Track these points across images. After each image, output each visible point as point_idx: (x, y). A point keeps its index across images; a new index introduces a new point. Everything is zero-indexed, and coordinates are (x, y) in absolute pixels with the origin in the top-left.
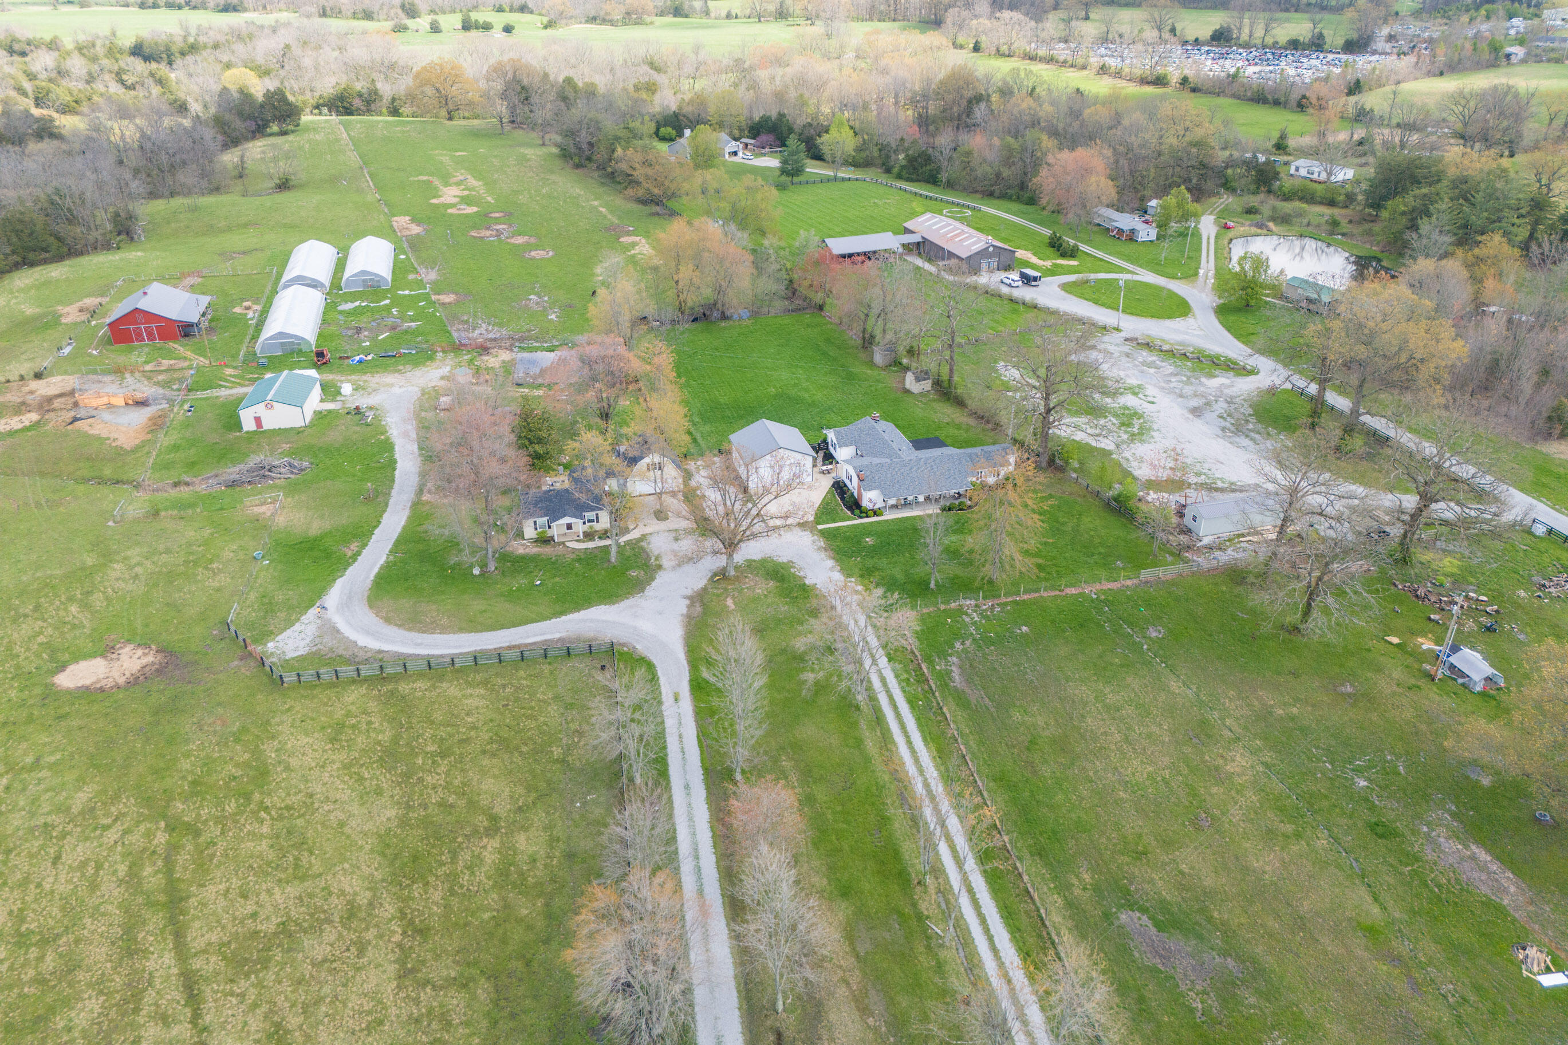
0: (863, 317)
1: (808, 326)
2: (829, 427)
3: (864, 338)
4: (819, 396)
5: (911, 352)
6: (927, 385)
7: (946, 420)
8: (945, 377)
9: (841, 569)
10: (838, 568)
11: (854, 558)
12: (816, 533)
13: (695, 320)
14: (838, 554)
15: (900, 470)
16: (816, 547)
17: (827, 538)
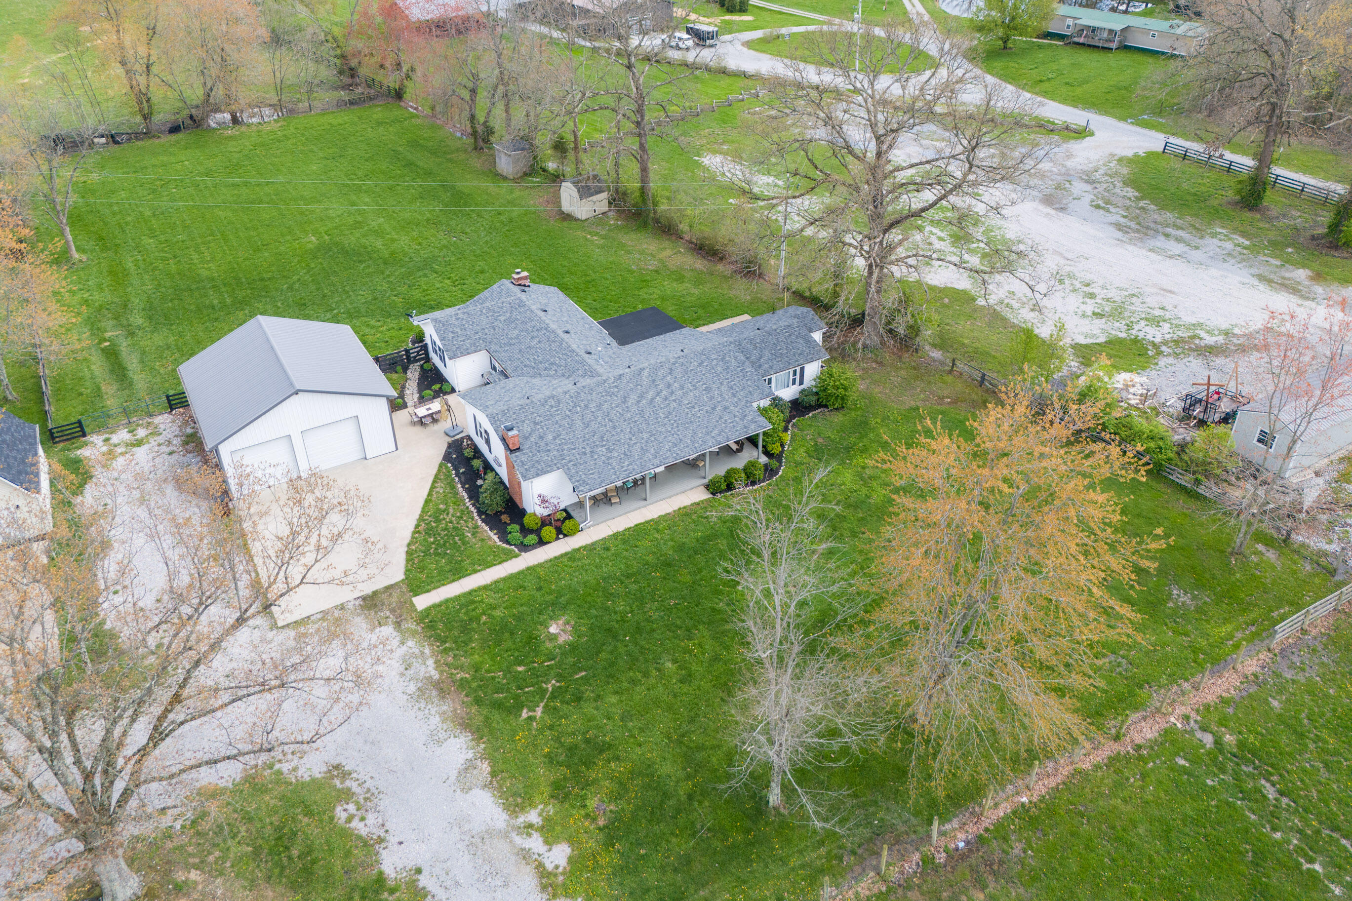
0: (466, 95)
1: (379, 123)
2: (426, 307)
3: (474, 134)
4: (403, 242)
5: (560, 147)
6: (600, 202)
7: (653, 264)
8: (632, 184)
9: (493, 774)
10: (485, 767)
11: (525, 714)
12: (411, 625)
13: (175, 129)
14: (478, 702)
15: (599, 407)
16: (412, 688)
17: (442, 641)
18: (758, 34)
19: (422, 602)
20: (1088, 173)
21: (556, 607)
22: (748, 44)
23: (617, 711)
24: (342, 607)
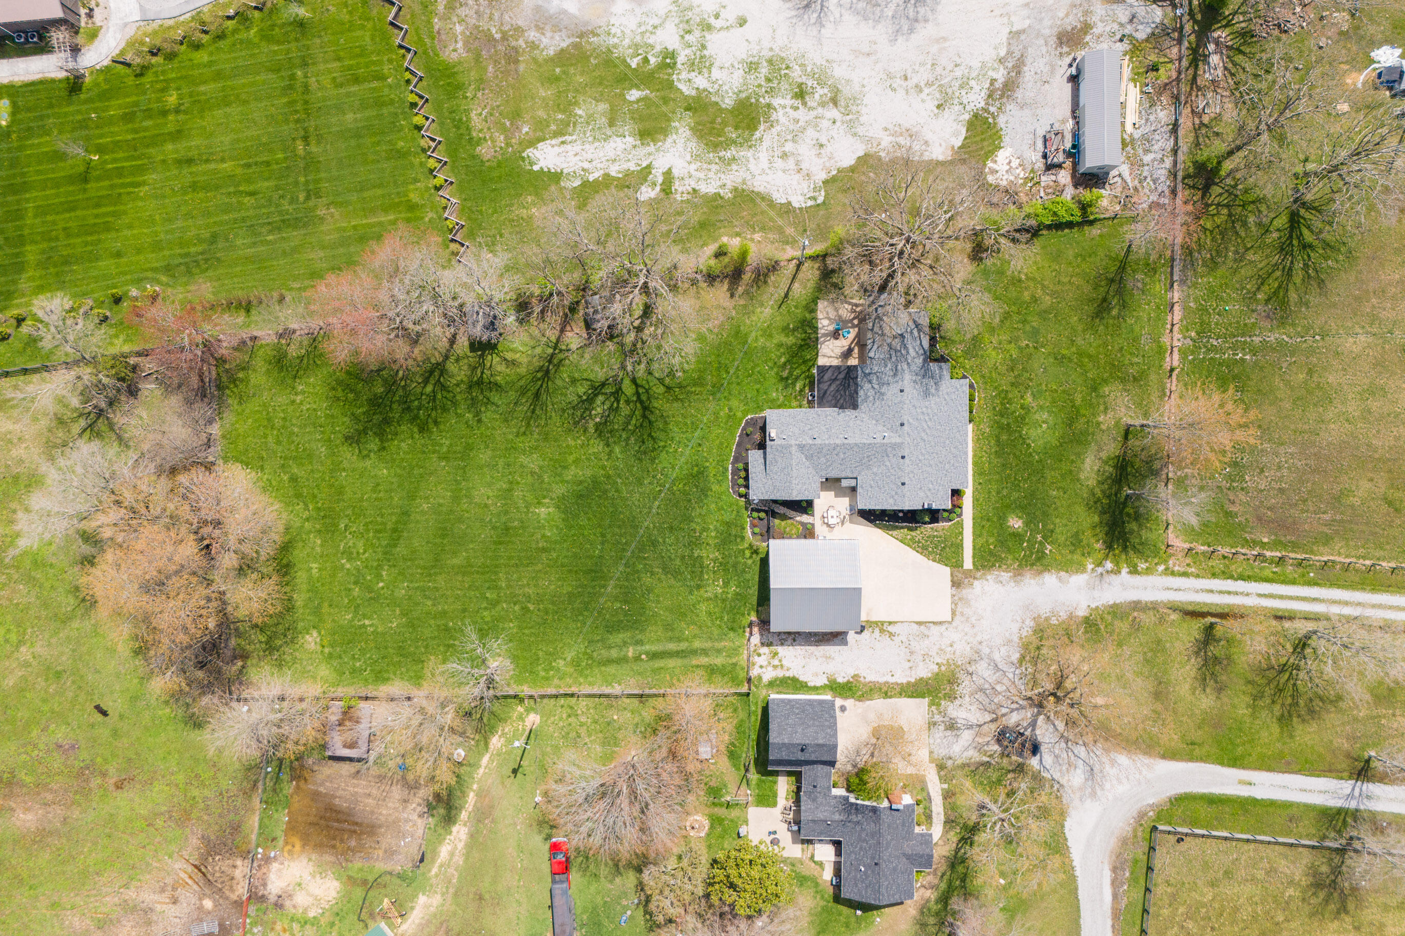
9: (1066, 572)
10: (1062, 574)
12: (979, 574)
14: (1032, 565)
16: (1013, 584)
17: (993, 565)
19: (968, 564)
21: (1002, 519)
23: (1064, 521)
24: (953, 596)
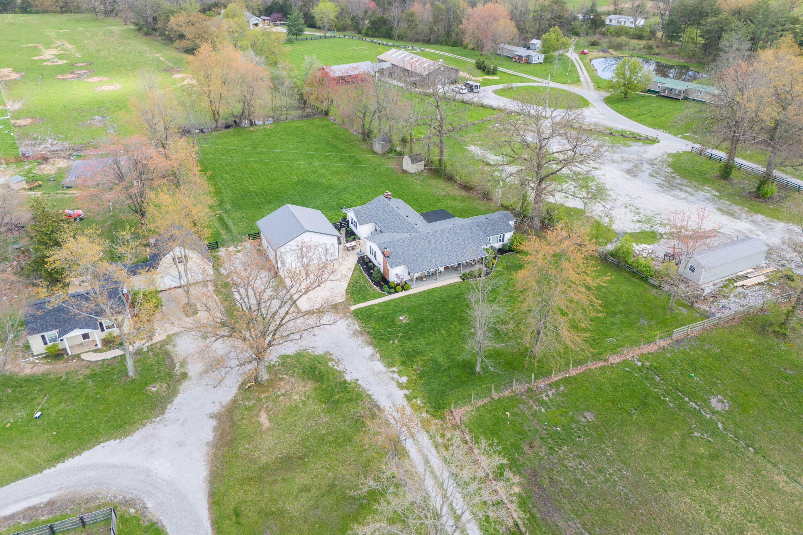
0: (361, 115)
1: (319, 127)
2: (349, 207)
3: (364, 133)
4: (334, 180)
5: (404, 141)
6: (420, 166)
7: (443, 193)
8: (435, 157)
9: (381, 357)
10: (378, 355)
11: (391, 342)
12: (349, 315)
13: (228, 127)
14: (375, 338)
15: (420, 244)
16: (351, 332)
17: (361, 320)
18: (500, 86)
19: (353, 308)
20: (651, 160)
21: (402, 311)
22: (495, 92)
23: (424, 343)
24: (324, 307)
